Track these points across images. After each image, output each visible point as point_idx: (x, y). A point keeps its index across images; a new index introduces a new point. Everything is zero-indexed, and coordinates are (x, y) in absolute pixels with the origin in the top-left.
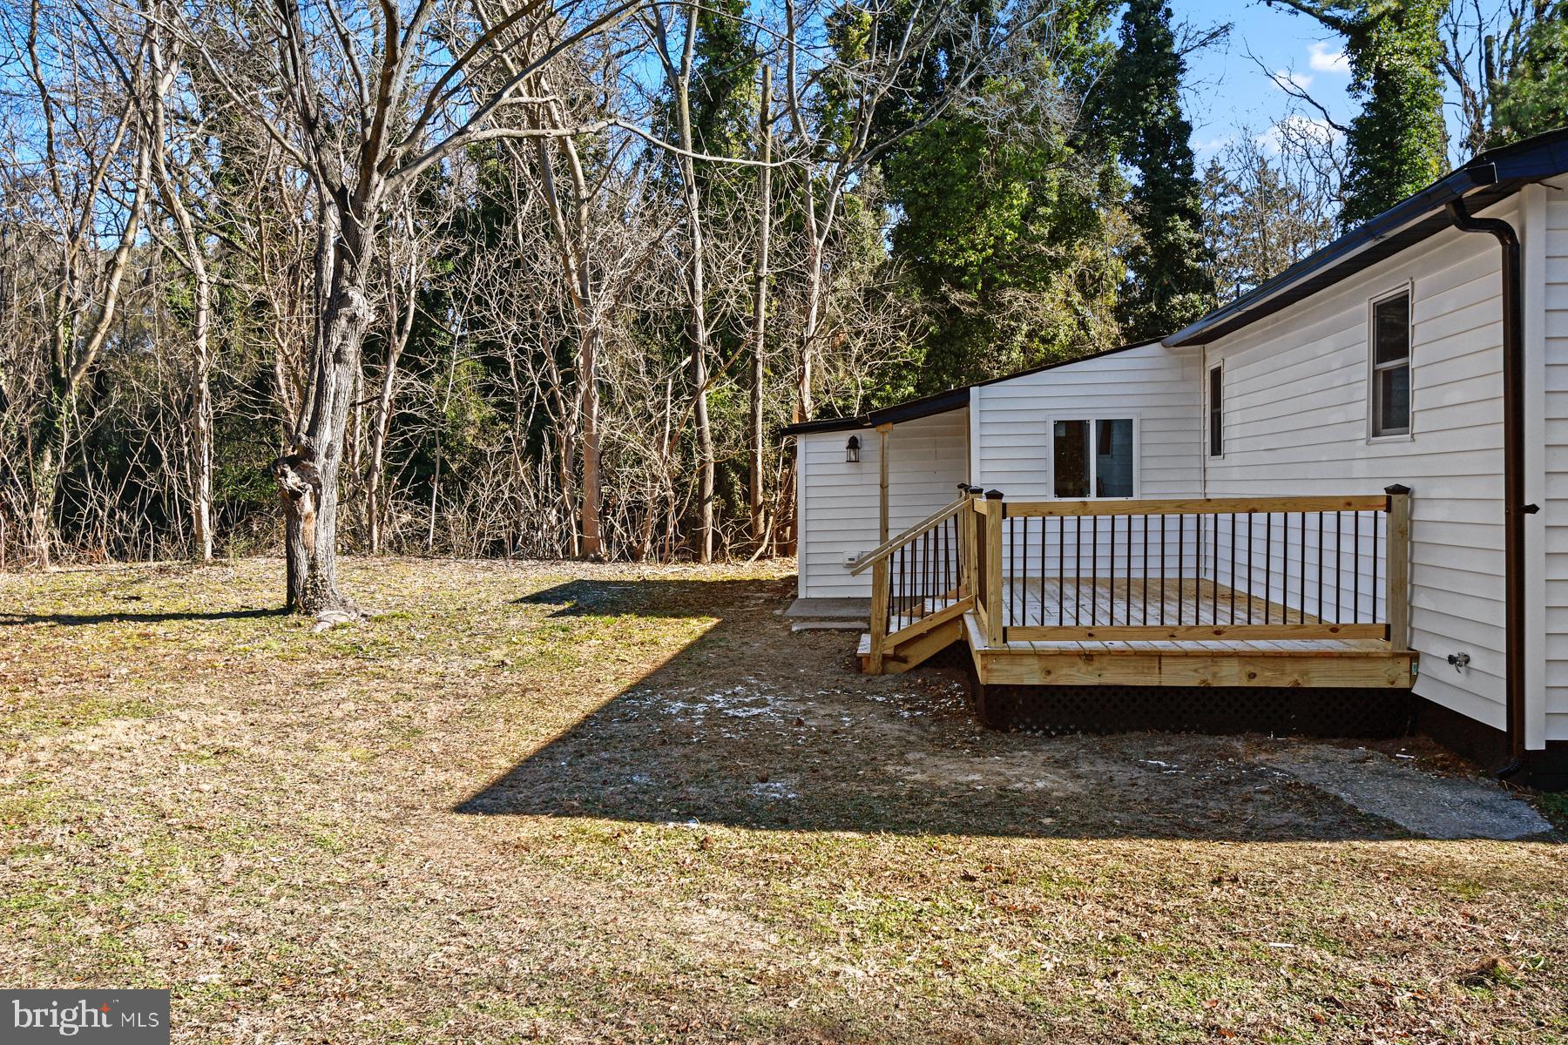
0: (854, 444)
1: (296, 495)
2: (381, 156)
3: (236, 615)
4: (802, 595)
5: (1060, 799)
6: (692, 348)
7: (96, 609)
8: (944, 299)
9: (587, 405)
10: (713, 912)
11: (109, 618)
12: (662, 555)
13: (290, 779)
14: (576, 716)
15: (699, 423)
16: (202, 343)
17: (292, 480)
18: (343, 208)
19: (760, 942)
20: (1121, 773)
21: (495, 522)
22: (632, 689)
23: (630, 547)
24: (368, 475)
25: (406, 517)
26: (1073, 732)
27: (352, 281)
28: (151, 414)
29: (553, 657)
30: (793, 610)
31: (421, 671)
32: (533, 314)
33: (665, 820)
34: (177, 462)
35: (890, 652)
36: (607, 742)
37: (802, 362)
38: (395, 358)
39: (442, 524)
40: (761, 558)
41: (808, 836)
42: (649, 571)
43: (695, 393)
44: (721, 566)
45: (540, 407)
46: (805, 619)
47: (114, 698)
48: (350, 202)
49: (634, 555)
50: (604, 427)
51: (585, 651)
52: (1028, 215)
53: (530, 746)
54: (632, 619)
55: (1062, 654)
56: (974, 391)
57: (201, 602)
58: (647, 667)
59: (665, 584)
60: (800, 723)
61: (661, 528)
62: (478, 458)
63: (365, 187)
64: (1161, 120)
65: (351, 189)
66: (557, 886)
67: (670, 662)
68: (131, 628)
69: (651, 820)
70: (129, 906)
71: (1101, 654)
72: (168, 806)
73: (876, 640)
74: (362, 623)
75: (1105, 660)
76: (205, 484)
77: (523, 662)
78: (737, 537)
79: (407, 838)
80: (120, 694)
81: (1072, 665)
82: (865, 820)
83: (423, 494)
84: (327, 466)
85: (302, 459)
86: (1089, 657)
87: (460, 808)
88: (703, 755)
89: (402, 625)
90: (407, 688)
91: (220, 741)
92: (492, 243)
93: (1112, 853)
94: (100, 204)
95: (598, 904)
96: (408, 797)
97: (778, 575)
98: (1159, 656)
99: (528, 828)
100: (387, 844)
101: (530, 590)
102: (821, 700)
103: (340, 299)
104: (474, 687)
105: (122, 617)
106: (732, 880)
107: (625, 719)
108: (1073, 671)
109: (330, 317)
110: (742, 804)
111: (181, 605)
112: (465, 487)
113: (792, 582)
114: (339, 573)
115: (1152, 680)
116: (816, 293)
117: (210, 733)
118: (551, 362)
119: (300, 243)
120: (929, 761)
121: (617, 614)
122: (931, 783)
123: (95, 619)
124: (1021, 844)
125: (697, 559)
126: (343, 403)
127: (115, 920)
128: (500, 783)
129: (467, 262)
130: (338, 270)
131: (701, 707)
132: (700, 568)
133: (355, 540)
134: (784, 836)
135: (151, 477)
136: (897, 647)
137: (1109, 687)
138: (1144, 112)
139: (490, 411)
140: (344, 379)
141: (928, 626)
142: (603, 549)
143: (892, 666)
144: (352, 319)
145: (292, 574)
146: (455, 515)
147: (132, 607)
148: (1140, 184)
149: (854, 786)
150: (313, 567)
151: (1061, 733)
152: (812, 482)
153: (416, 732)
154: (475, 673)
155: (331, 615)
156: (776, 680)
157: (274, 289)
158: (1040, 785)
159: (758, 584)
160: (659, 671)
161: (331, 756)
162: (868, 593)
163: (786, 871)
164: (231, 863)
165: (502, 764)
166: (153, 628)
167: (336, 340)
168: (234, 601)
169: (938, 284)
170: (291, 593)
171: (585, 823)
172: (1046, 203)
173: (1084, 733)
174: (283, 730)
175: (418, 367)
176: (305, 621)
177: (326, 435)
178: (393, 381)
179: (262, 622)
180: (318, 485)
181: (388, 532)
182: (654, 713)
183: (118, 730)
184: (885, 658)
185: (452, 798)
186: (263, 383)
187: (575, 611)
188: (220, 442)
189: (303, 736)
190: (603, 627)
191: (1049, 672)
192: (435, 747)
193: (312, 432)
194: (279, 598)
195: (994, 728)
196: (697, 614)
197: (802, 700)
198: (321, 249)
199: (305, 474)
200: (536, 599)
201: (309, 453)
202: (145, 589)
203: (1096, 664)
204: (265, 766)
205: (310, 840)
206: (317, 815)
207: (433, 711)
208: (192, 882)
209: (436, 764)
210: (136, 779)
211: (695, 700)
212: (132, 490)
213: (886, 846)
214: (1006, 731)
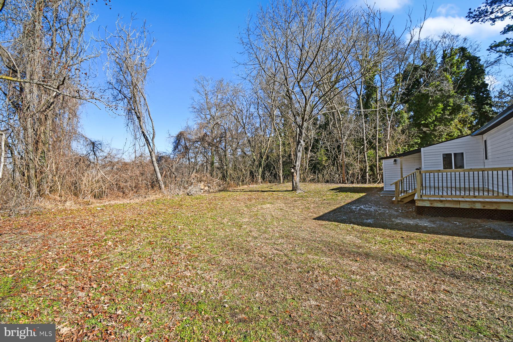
0: (395, 161)
1: (293, 173)
2: (305, 119)
3: (285, 191)
4: (384, 190)
5: (429, 227)
6: (363, 145)
7: (266, 190)
8: (422, 130)
9: (343, 157)
10: (351, 237)
11: (268, 191)
12: (358, 183)
13: (290, 213)
14: (336, 208)
15: (365, 158)
16: (280, 150)
17: (293, 170)
18: (299, 128)
19: (358, 241)
20: (446, 224)
21: (327, 177)
22: (347, 204)
23: (352, 181)
24: (306, 169)
25: (312, 176)
26: (438, 216)
27: (301, 139)
28: (274, 161)
29: (333, 199)
30: (382, 192)
31: (311, 200)
32: (333, 141)
33: (347, 224)
34: (278, 168)
35: (399, 200)
36: (339, 212)
37: (386, 145)
38: (309, 150)
39: (318, 177)
40: (378, 183)
41: (373, 228)
42: (355, 185)
43: (364, 153)
44: (370, 185)
45: (334, 157)
46: (384, 194)
47: (268, 201)
48: (301, 127)
49: (352, 183)
50: (346, 160)
51: (339, 198)
52: (444, 110)
53: (327, 211)
54: (349, 193)
55: (434, 200)
56: (422, 149)
57: (281, 189)
58: (350, 201)
59: (357, 188)
60: (377, 211)
61: (358, 178)
62: (324, 166)
63: (303, 124)
64: (479, 84)
65: (301, 125)
66: (326, 230)
67: (355, 200)
68: (271, 192)
69: (344, 223)
70: (268, 226)
71: (444, 201)
72: (274, 215)
73: (396, 198)
74: (303, 193)
75: (446, 202)
76: (281, 171)
77: (328, 199)
78: (373, 179)
79: (305, 222)
80: (269, 201)
81: (437, 203)
82: (385, 227)
83: (315, 172)
84: (297, 168)
85: (294, 167)
86: (441, 201)
87: (314, 219)
88: (357, 215)
89: (310, 193)
90: (309, 202)
91: (281, 208)
92: (325, 130)
93: (436, 237)
94: (267, 131)
95: (332, 233)
96: (306, 217)
97: (381, 186)
98: (459, 201)
99: (324, 223)
100: (303, 223)
101: (332, 188)
102: (383, 208)
103: (299, 142)
104: (320, 203)
105: (270, 191)
106: (356, 233)
107: (344, 209)
108: (438, 204)
109: (298, 145)
110: (362, 223)
111: (278, 190)
112: (322, 171)
113: (383, 188)
114: (300, 185)
115: (458, 206)
116: (389, 132)
117: (280, 207)
118: (336, 149)
119: (294, 134)
120: (402, 219)
121: (346, 192)
122: (401, 223)
123: (266, 191)
124: (416, 234)
125: (365, 183)
126: (300, 158)
127: (266, 227)
128: (321, 216)
129: (321, 134)
130: (299, 138)
131: (358, 208)
132: (365, 185)
133: (304, 180)
134: (368, 228)
135: (274, 171)
136: (401, 199)
137: (447, 208)
138: (474, 83)
139: (326, 158)
140: (300, 154)
141: (407, 195)
142: (346, 181)
143: (400, 203)
144: (301, 145)
145: (293, 185)
146: (320, 176)
147: (271, 190)
148: (474, 99)
149: (384, 222)
150: (296, 184)
151: (435, 216)
152: (386, 168)
153: (309, 208)
154: (320, 201)
155: (299, 191)
156: (375, 204)
157: (291, 140)
158: (425, 225)
159: (376, 188)
160: (353, 202)
161: (296, 211)
162: (394, 190)
163: (367, 233)
164: (281, 223)
165: (322, 214)
166: (274, 193)
167: (299, 148)
168: (285, 189)
169: (420, 127)
170: (293, 188)
171: (333, 223)
172: (450, 106)
173: (441, 216)
174: (290, 207)
175: (314, 151)
176: (295, 192)
177: (298, 163)
178: (309, 154)
179: (289, 192)
180: (296, 171)
181: (309, 179)
182: (349, 208)
183: (268, 205)
184: (398, 201)
185: (313, 218)
186: (290, 156)
187: (339, 192)
188: (283, 165)
189: (293, 208)
190: (344, 194)
191: (432, 204)
192: (312, 211)
193: (295, 163)
194: (291, 189)
195: (419, 214)
196: (362, 193)
197: (379, 208)
198: (297, 135)
199: (294, 169)
200: (332, 190)
201: (295, 166)
202: (273, 187)
203: (443, 203)
204: (287, 211)
205: (292, 221)
206: (293, 218)
207: (312, 206)
208: (276, 224)
209: (311, 212)
210: (270, 212)
211: (358, 207)
212: (272, 173)
213: (387, 231)
214: (422, 215)
